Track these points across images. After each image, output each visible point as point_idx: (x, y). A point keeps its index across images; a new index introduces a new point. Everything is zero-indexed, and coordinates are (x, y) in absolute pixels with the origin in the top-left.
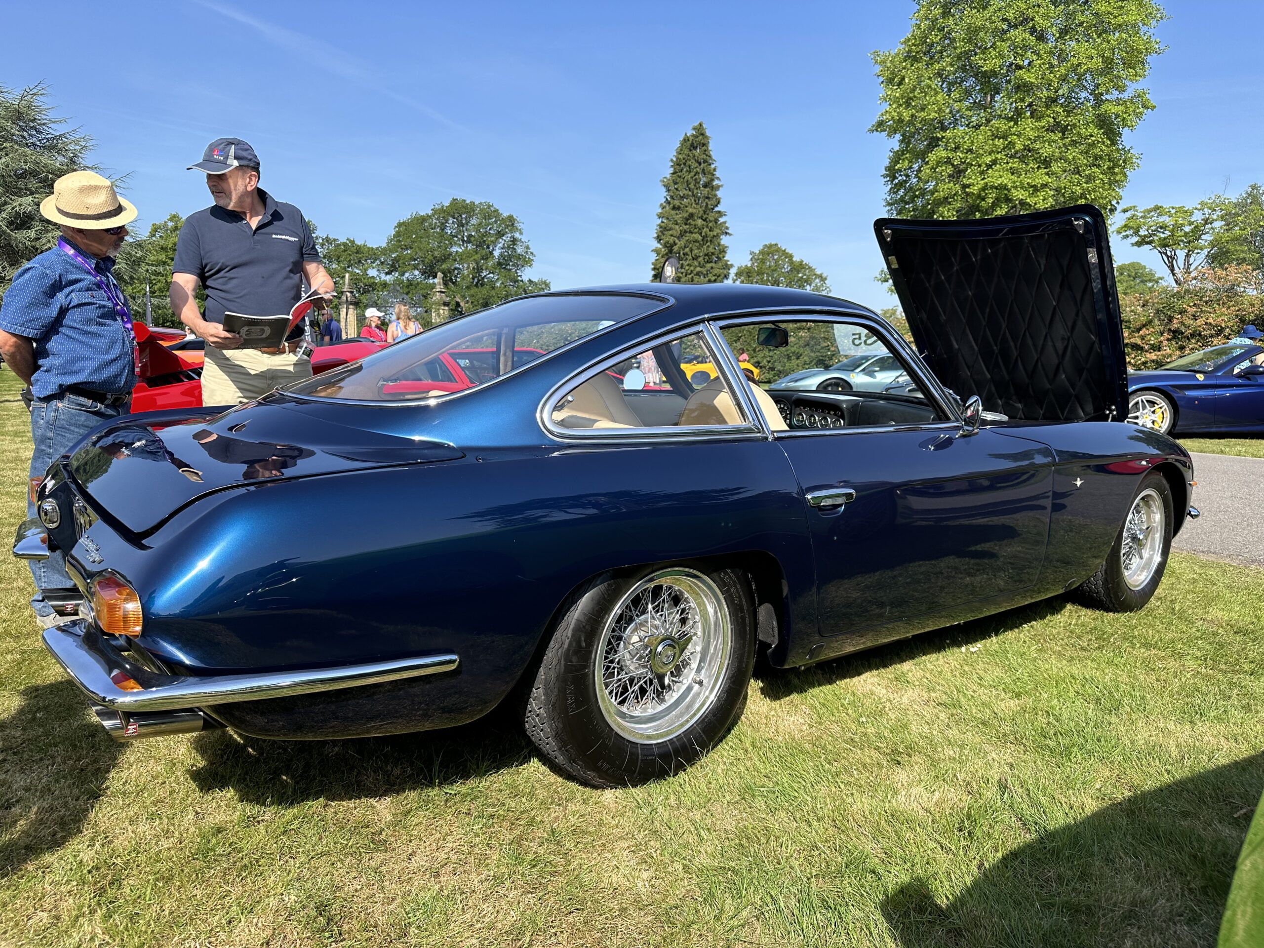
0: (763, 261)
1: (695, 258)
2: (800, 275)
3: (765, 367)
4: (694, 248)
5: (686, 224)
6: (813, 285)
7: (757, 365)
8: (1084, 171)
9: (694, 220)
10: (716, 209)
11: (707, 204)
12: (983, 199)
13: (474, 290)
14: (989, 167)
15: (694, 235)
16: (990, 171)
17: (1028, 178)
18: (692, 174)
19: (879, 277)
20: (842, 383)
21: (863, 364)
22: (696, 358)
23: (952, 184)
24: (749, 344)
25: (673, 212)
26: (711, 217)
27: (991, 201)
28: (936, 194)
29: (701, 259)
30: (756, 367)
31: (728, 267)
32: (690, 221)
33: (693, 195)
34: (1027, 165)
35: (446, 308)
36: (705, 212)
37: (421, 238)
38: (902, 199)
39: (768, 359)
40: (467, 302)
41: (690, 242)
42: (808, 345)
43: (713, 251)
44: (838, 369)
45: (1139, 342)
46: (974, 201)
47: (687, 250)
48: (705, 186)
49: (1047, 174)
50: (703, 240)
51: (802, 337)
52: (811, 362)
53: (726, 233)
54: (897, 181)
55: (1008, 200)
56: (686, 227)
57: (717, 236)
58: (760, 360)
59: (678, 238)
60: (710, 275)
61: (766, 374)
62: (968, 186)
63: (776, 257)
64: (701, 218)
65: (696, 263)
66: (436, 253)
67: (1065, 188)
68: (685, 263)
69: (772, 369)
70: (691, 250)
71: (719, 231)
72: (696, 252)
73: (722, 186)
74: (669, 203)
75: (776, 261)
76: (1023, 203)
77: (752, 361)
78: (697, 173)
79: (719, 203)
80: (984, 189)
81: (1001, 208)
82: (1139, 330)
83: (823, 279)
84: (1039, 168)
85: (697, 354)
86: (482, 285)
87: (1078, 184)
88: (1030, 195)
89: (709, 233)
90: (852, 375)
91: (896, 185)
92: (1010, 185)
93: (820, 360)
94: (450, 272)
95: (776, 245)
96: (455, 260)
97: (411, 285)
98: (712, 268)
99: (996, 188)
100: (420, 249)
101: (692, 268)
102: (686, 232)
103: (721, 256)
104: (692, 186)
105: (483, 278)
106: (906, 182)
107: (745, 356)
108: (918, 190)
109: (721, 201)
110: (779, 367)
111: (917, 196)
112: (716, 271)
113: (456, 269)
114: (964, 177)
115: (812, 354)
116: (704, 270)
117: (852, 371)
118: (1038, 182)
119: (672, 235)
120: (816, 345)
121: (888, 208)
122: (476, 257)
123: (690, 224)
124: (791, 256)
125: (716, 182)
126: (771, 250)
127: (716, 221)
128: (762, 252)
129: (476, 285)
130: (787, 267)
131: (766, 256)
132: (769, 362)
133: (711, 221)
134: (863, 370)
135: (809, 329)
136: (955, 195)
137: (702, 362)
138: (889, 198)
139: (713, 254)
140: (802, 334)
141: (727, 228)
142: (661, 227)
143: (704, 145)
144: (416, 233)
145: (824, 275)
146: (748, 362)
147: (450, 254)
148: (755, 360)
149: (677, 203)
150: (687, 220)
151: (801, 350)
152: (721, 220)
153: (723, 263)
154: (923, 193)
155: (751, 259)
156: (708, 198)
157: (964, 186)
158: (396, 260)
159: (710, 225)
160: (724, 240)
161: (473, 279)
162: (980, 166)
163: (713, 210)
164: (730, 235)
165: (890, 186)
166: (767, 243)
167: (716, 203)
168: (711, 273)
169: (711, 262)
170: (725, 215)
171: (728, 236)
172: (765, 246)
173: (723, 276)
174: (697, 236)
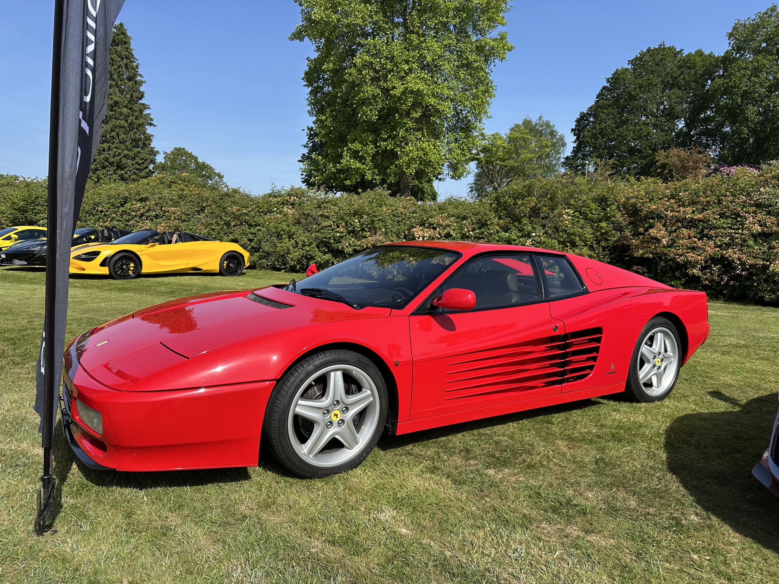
0: (174, 160)
1: (122, 142)
2: (204, 172)
4: (120, 133)
5: (111, 111)
6: (214, 180)
9: (119, 108)
10: (141, 102)
11: (131, 96)
15: (120, 121)
18: (115, 67)
26: (136, 107)
29: (128, 143)
31: (154, 153)
33: (117, 86)
36: (129, 102)
41: (116, 127)
43: (140, 137)
47: (113, 134)
48: (129, 79)
50: (129, 126)
53: (151, 124)
57: (142, 125)
60: (137, 159)
63: (184, 158)
64: (127, 107)
70: (118, 135)
71: (144, 121)
73: (144, 82)
75: (185, 161)
78: (120, 66)
79: (142, 96)
80: (404, 93)
89: (134, 121)
95: (184, 149)
98: (139, 152)
101: (119, 151)
102: (111, 118)
103: (147, 143)
104: (115, 77)
109: (145, 95)
112: (143, 156)
116: (131, 154)
124: (196, 159)
125: (139, 78)
126: (180, 153)
127: (141, 111)
128: (172, 153)
130: (193, 166)
131: (176, 156)
133: (136, 111)
139: (140, 140)
141: (152, 120)
143: (125, 43)
150: (113, 107)
152: (146, 112)
153: (150, 149)
155: (165, 158)
156: (132, 90)
159: (136, 114)
160: (149, 130)
163: (137, 101)
164: (154, 126)
165: (310, 88)
166: (178, 147)
167: (140, 96)
168: (138, 157)
169: (138, 147)
170: (149, 108)
171: (152, 127)
172: (176, 149)
173: (149, 160)
174: (123, 122)
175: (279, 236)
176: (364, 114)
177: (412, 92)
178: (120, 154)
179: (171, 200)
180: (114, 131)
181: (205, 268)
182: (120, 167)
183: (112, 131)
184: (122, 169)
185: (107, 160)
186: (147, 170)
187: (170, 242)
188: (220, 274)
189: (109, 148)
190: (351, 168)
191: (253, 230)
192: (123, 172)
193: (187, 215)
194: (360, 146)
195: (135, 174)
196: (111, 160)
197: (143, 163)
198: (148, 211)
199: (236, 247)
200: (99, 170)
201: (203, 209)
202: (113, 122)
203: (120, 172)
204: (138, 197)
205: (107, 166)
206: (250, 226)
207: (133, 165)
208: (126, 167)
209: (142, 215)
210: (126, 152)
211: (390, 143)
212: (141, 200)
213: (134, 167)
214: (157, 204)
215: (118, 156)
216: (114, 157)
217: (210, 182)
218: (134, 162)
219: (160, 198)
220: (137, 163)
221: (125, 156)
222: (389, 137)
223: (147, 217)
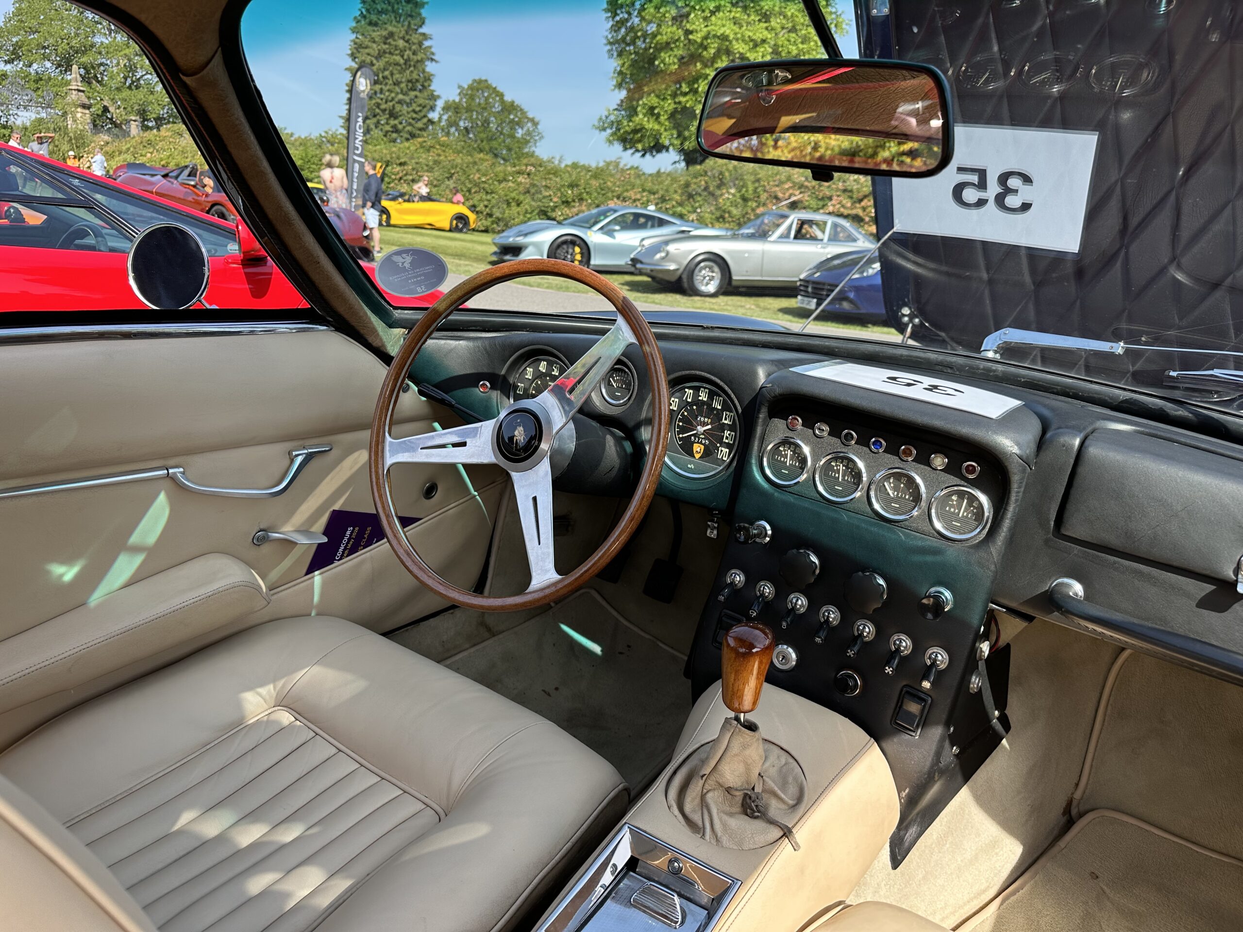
0: (472, 98)
1: (397, 83)
2: (512, 117)
3: (482, 213)
4: (395, 72)
5: (385, 43)
6: (525, 129)
7: (473, 208)
8: (801, 30)
9: (395, 40)
10: (421, 30)
11: (409, 23)
12: (706, 48)
13: (126, 93)
14: (713, 13)
15: (395, 57)
16: (713, 18)
17: (749, 30)
19: (596, 124)
20: (578, 241)
21: (601, 221)
22: (402, 195)
23: (675, 28)
24: (463, 183)
25: (370, 28)
26: (415, 38)
27: (712, 51)
28: (659, 37)
29: (403, 85)
30: (473, 212)
31: (434, 98)
32: (390, 40)
33: (394, 11)
34: (749, 15)
35: (87, 111)
36: (407, 33)
37: (51, 20)
38: (623, 39)
39: (486, 203)
40: (119, 107)
41: (390, 65)
42: (528, 192)
43: (417, 77)
44: (573, 225)
45: (860, 213)
46: (697, 49)
47: (387, 73)
48: (408, 2)
49: (767, 28)
50: (405, 64)
51: (521, 183)
52: (533, 211)
53: (432, 60)
54: (618, 18)
55: (728, 52)
56: (385, 47)
57: (421, 61)
58: (476, 203)
59: (376, 58)
60: (414, 105)
61: (483, 221)
62: (691, 32)
63: (486, 94)
64: (403, 38)
65: (398, 89)
66: (73, 43)
67: (782, 46)
68: (385, 88)
69: (490, 215)
70: (392, 74)
71: (423, 56)
72: (397, 76)
74: (364, 17)
75: (487, 99)
76: (742, 57)
77: (468, 204)
79: (423, 23)
80: (706, 38)
81: (722, 60)
82: (860, 201)
83: (535, 124)
84: (760, 21)
85: (403, 190)
86: (137, 87)
87: (795, 43)
88: (750, 50)
89: (412, 56)
90: (589, 233)
91: (617, 22)
92: (731, 37)
93: (542, 211)
94: (93, 68)
95: (486, 81)
96: (100, 53)
97: (41, 79)
98: (416, 97)
99: (718, 37)
100: (51, 35)
101: (393, 95)
102: (385, 52)
103: (426, 84)
104: (392, 1)
105: (139, 80)
106: (627, 20)
107: (459, 197)
108: (640, 30)
109: (426, 21)
110: (497, 214)
111: (638, 38)
112: (421, 101)
113: (102, 64)
114: (688, 22)
115: (533, 203)
116: (407, 99)
117: (590, 228)
118: (758, 36)
119: (368, 54)
120: (537, 193)
121: (609, 47)
122: (127, 51)
123: (390, 44)
124: (501, 95)
126: (480, 86)
127: (420, 44)
128: (471, 87)
129: (130, 88)
130: (497, 107)
131: (475, 92)
132: (486, 206)
133: (414, 44)
134: (602, 228)
135: (529, 174)
136: (677, 40)
137: (408, 201)
138: (610, 36)
139: (417, 81)
140: (521, 179)
141: (433, 54)
142: (355, 43)
144: (45, 14)
145: (536, 120)
146: (463, 204)
147: (92, 46)
148: (471, 203)
149: (374, 18)
150: (387, 38)
151: (522, 198)
152: (427, 44)
153: (429, 93)
154: (645, 36)
155: (460, 94)
156: (411, 16)
157: (688, 32)
158: (17, 46)
159: (414, 47)
160: (430, 67)
161: (125, 78)
162: (703, 11)
163: (417, 30)
164: (436, 62)
165: (611, 23)
166: (477, 78)
167: (420, 23)
168: (415, 102)
169: (415, 90)
170: (431, 38)
171: (434, 63)
172: (474, 81)
173: (428, 107)
174: (398, 58)
175: (509, 204)
176: (663, 61)
177: (715, 36)
178: (393, 99)
179: (427, 165)
180: (388, 70)
181: (438, 225)
182: (393, 115)
183: (385, 69)
184: (396, 118)
185: (378, 105)
186: (425, 120)
187: (413, 201)
188: (450, 230)
189: (381, 91)
190: (644, 128)
191: (489, 197)
192: (396, 122)
193: (439, 180)
194: (657, 100)
195: (410, 124)
196: (383, 107)
197: (420, 111)
198: (406, 175)
199: (464, 210)
200: (369, 119)
201: (451, 176)
202: (387, 58)
203: (393, 122)
204: (398, 162)
205: (378, 114)
206: (487, 193)
207: (408, 113)
208: (400, 116)
209: (401, 178)
210: (401, 96)
211: (691, 99)
212: (401, 164)
213: (409, 116)
214: (413, 169)
215: (391, 101)
216: (386, 102)
217: (520, 131)
218: (410, 109)
219: (417, 163)
220: (414, 111)
221: (400, 102)
222: (691, 91)
223: (405, 181)
